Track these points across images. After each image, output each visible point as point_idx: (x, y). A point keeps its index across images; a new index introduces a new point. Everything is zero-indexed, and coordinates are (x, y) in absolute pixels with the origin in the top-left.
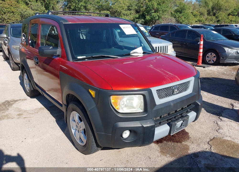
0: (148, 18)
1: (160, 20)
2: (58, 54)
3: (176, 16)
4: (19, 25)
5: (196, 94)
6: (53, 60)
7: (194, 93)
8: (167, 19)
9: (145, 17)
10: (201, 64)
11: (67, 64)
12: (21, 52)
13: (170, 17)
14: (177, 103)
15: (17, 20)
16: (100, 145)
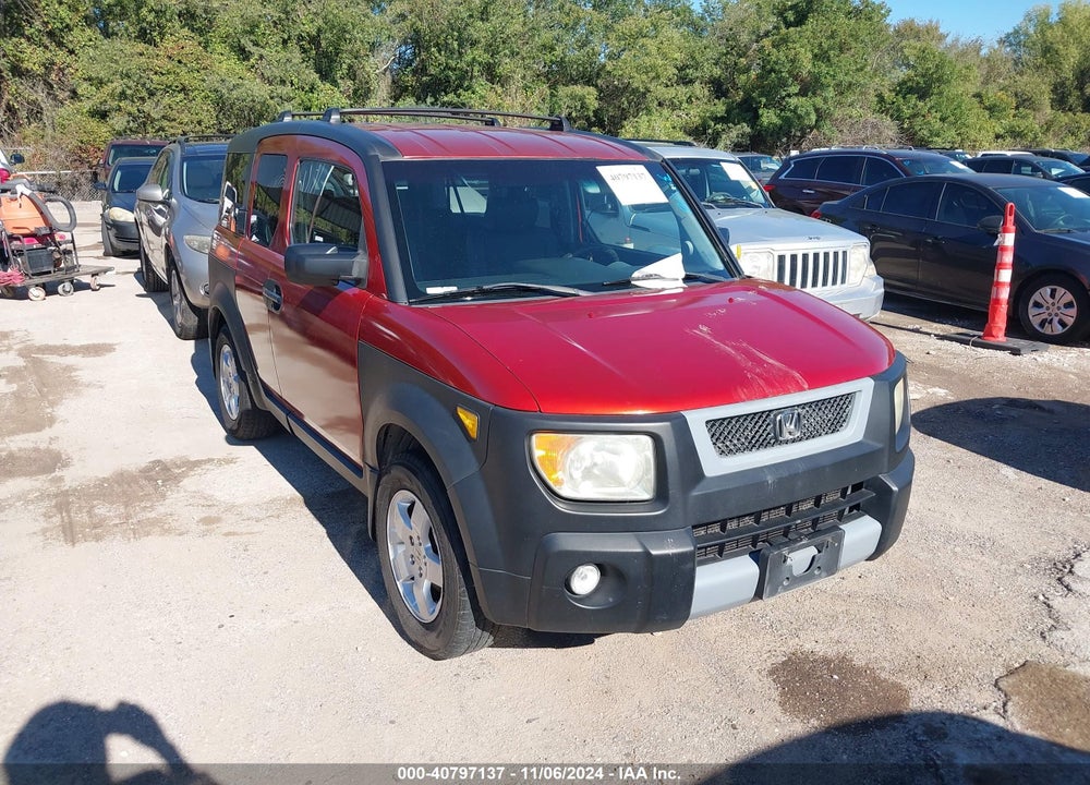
0: (769, 117)
1: (827, 127)
2: (355, 274)
3: (898, 110)
4: (216, 152)
5: (880, 446)
6: (337, 298)
7: (870, 442)
8: (856, 126)
9: (757, 116)
10: (1001, 338)
11: (388, 315)
12: (214, 261)
13: (872, 118)
14: (793, 477)
15: (199, 123)
16: (489, 617)
